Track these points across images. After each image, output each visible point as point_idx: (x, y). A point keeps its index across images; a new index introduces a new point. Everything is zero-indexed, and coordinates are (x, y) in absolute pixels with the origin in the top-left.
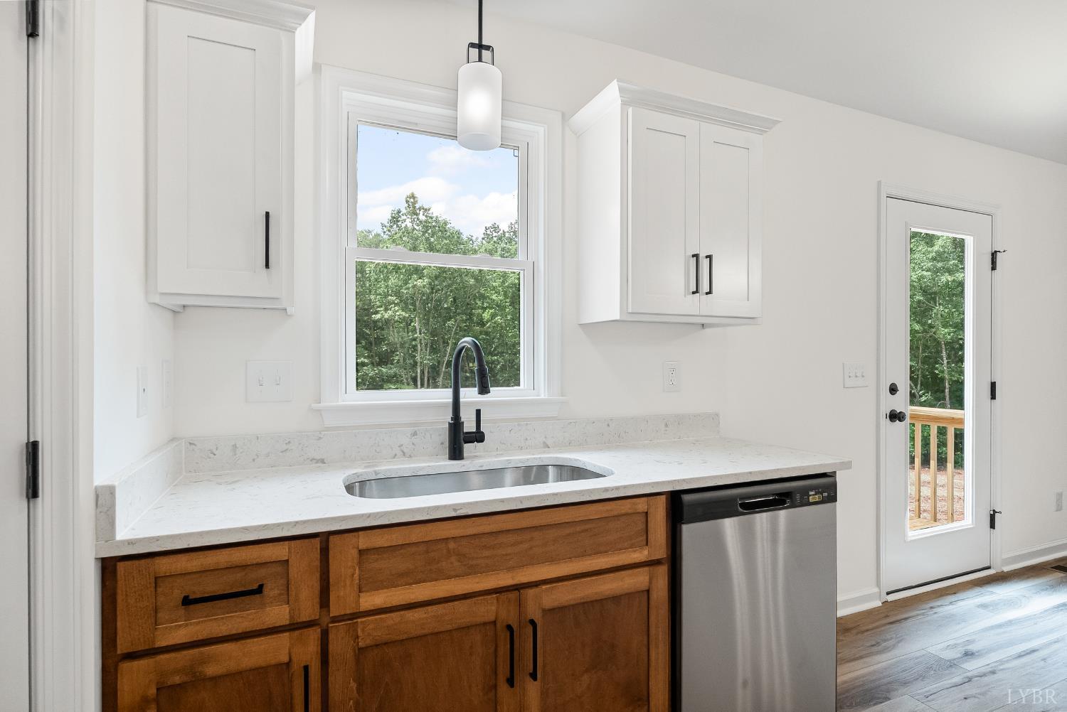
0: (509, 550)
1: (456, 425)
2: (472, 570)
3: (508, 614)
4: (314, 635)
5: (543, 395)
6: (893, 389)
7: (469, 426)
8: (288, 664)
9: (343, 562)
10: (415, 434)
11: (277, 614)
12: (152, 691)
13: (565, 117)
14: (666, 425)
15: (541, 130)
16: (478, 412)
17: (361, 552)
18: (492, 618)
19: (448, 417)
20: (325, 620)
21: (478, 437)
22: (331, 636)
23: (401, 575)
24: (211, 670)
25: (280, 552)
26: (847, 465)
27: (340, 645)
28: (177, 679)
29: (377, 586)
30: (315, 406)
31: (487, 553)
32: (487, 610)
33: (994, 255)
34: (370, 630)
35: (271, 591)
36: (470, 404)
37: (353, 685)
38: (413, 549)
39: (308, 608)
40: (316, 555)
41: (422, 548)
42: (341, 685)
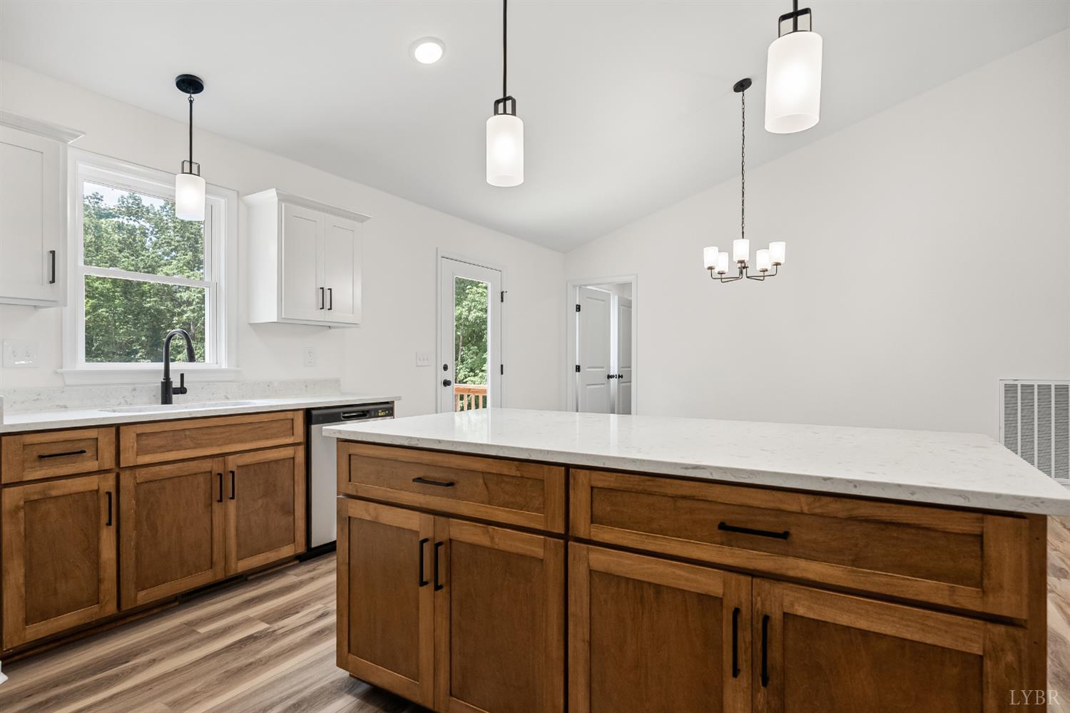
0: (218, 436)
1: (167, 384)
2: (199, 446)
3: (216, 466)
4: (112, 477)
5: (224, 366)
6: (445, 368)
7: (176, 383)
8: (97, 491)
9: (128, 439)
10: (135, 390)
11: (92, 465)
12: (22, 503)
13: (239, 195)
14: (306, 386)
15: (223, 201)
16: (182, 376)
17: (138, 435)
18: (209, 470)
19: (161, 378)
20: (117, 470)
21: (182, 390)
22: (121, 477)
23: (160, 447)
24: (54, 493)
25: (93, 434)
26: (399, 398)
27: (126, 480)
28: (36, 497)
29: (147, 452)
30: (59, 370)
31: (206, 437)
32: (206, 466)
33: (502, 293)
34: (142, 475)
35: (89, 454)
36: (176, 371)
37: (134, 502)
38: (166, 434)
39: (108, 462)
40: (113, 436)
41: (171, 434)
42: (127, 502)
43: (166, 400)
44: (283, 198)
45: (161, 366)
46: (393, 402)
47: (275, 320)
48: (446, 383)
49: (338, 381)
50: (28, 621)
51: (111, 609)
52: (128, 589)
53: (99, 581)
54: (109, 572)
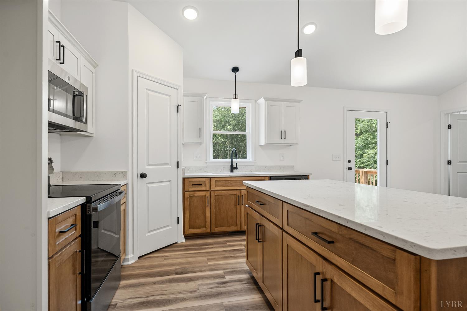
0: (239, 183)
1: (232, 166)
2: (232, 186)
3: (238, 193)
4: (209, 192)
5: (251, 161)
6: (349, 161)
7: (235, 166)
8: (205, 196)
9: (213, 181)
10: (224, 168)
11: (204, 189)
12: (189, 196)
13: (256, 101)
14: (280, 168)
15: (250, 104)
16: (236, 163)
17: (215, 181)
18: (235, 194)
19: (230, 164)
20: (211, 191)
21: (236, 168)
22: (211, 193)
23: (222, 185)
24: (196, 195)
25: (204, 180)
26: (311, 174)
27: (213, 193)
28: (191, 195)
29: (218, 186)
30: (206, 162)
31: (235, 183)
32: (235, 192)
33: (387, 123)
34: (217, 193)
35: (203, 185)
36: (235, 162)
37: (214, 201)
38: (223, 181)
39: (208, 189)
40: (209, 181)
42: (213, 200)
43: (232, 171)
44: (267, 100)
45: (230, 160)
46: (309, 175)
47: (264, 144)
48: (350, 169)
49: (293, 167)
50: (190, 228)
51: (208, 231)
52: (213, 227)
53: (206, 222)
54: (208, 220)
